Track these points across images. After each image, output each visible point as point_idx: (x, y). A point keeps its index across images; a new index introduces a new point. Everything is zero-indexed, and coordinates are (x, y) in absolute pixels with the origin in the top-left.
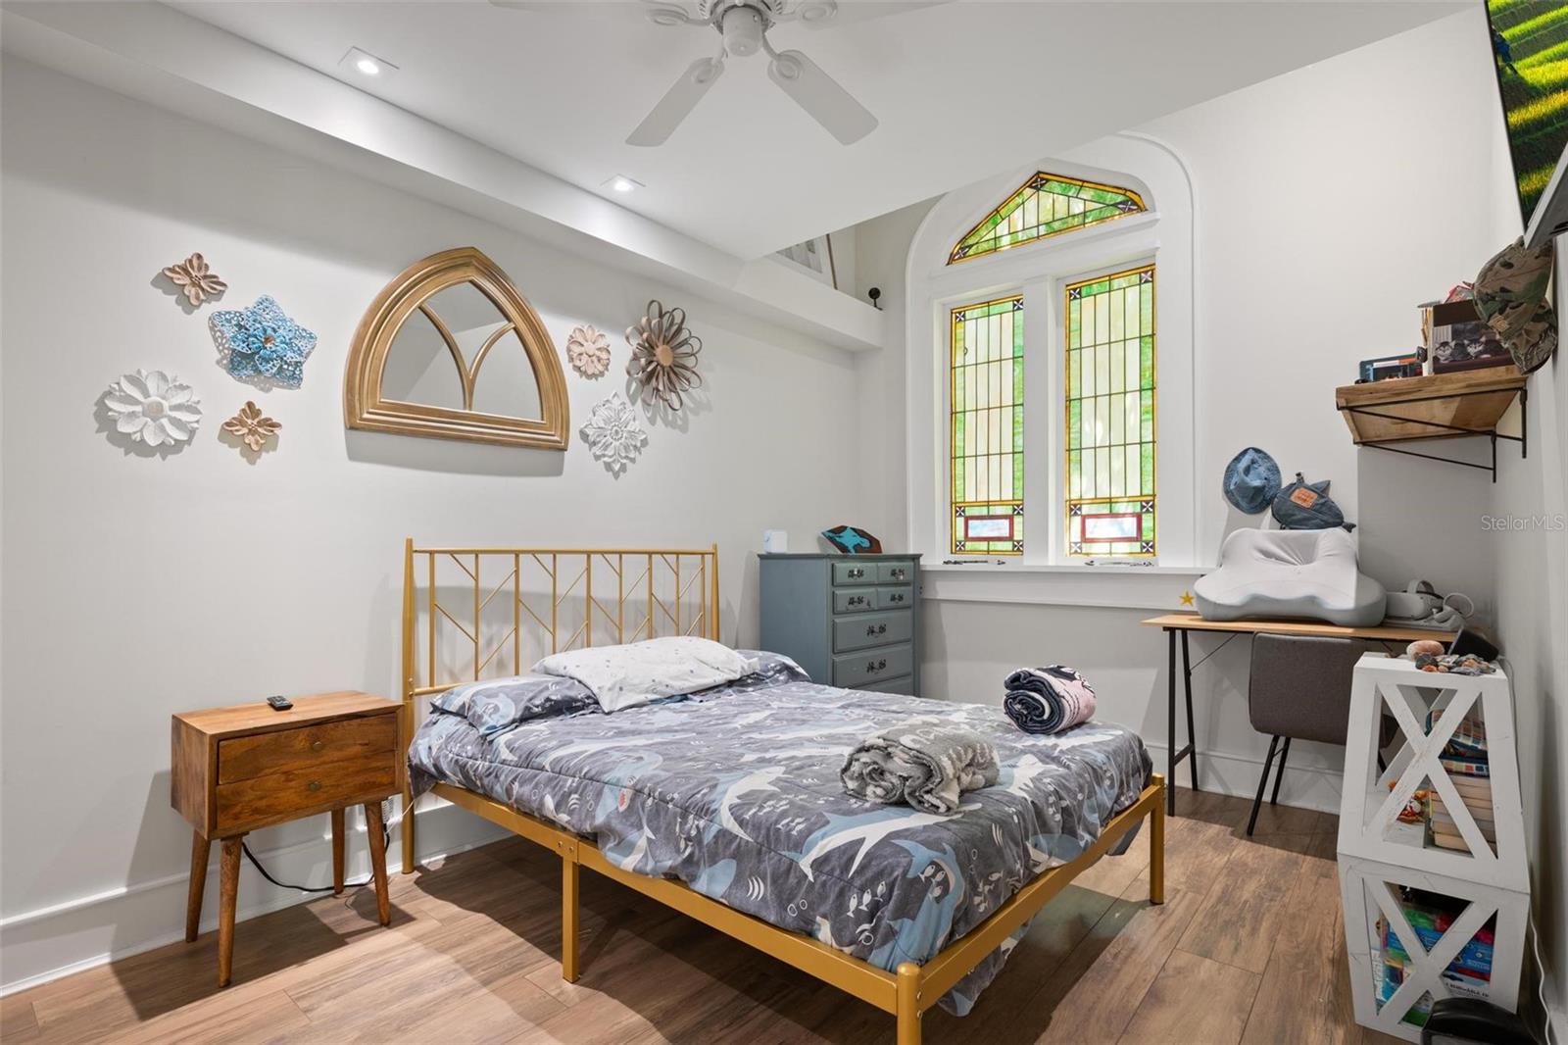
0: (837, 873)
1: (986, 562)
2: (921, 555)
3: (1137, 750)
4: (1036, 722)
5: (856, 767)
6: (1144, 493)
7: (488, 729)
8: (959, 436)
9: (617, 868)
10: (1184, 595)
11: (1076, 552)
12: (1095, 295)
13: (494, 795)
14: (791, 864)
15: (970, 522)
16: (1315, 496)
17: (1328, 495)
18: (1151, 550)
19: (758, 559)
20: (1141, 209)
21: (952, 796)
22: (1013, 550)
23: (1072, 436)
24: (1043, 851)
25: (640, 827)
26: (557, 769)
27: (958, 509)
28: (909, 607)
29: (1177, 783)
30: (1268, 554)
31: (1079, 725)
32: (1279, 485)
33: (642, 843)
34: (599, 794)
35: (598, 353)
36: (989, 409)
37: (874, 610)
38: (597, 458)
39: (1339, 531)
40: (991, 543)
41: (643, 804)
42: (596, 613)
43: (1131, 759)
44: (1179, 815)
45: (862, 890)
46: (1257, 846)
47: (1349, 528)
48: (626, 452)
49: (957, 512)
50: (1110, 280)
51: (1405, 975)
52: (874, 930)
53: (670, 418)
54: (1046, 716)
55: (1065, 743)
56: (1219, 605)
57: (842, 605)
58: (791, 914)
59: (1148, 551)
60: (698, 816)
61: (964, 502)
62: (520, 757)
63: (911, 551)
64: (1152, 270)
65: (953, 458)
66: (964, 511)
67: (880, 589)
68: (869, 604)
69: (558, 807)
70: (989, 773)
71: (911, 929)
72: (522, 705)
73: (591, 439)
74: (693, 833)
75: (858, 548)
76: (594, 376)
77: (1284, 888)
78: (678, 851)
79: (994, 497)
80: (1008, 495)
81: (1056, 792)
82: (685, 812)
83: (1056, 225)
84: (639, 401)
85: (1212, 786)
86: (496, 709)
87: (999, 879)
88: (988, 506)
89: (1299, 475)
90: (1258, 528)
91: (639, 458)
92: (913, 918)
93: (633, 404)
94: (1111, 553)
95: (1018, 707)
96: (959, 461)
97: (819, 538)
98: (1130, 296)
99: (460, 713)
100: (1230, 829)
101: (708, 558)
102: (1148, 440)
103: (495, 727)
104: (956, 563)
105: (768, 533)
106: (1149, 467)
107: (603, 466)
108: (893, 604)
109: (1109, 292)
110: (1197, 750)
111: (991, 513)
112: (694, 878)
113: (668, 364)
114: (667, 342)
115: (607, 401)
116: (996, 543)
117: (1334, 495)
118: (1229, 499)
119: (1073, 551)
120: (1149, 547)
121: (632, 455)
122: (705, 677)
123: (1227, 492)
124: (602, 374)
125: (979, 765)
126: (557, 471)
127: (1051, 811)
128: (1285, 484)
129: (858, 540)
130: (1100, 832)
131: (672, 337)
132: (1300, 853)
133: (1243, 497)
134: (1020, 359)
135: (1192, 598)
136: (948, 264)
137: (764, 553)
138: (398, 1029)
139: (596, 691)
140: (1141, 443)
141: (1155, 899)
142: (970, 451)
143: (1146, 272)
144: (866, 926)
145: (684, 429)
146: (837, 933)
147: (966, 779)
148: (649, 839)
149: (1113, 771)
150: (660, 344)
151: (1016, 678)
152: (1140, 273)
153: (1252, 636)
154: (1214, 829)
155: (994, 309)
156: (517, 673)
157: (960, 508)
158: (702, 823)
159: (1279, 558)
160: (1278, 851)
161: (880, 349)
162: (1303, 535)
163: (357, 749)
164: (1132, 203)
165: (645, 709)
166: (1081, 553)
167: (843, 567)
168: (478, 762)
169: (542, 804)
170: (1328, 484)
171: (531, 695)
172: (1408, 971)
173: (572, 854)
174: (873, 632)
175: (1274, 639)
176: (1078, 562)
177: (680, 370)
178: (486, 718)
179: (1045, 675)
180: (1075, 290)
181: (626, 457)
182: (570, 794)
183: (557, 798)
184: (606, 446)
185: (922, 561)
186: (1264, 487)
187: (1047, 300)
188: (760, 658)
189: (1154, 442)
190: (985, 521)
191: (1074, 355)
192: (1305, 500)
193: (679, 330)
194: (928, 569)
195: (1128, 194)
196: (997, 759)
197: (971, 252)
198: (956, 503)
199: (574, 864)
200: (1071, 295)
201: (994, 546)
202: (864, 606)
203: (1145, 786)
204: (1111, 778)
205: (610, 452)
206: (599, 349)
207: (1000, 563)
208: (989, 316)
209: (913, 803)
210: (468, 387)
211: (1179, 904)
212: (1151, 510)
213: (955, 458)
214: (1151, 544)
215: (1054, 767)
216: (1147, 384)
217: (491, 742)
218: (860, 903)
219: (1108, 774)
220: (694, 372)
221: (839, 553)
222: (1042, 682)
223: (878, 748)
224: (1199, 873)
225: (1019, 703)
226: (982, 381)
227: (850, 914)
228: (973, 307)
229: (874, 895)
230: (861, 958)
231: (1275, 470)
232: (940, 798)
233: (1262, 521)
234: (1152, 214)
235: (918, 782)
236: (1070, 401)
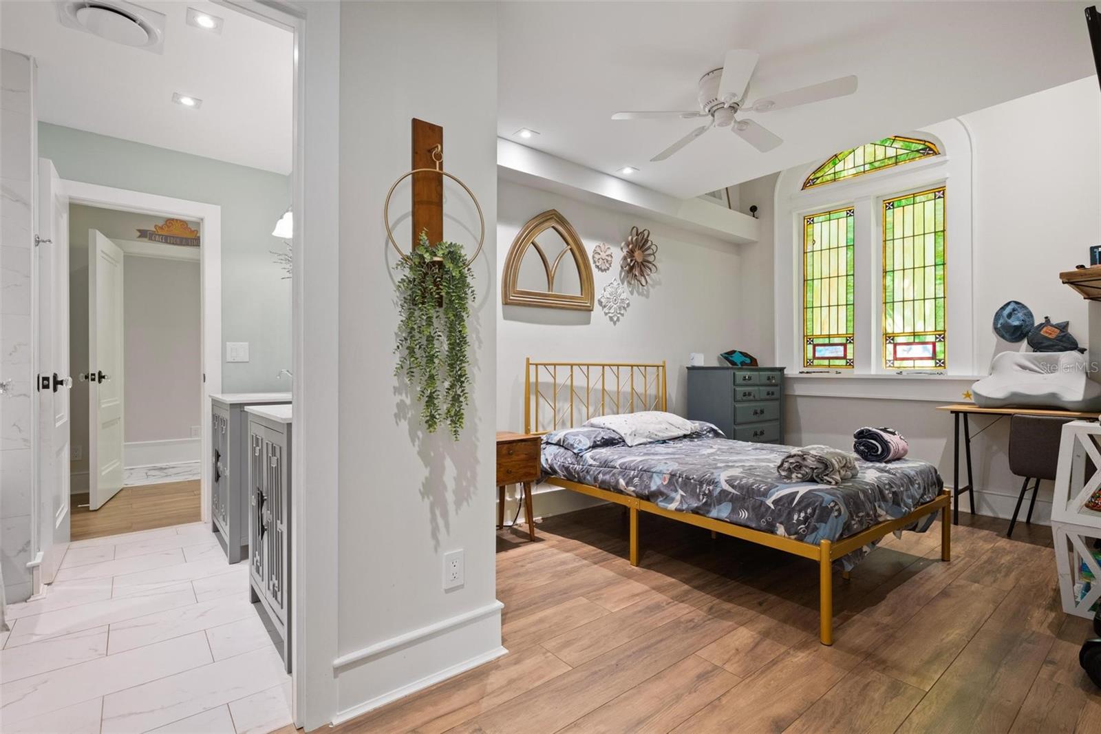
0: (786, 505)
1: (828, 372)
2: (785, 368)
3: (934, 474)
4: (873, 455)
5: (786, 465)
6: (938, 329)
7: (579, 450)
8: (809, 294)
9: (665, 509)
10: (966, 393)
11: (890, 366)
12: (903, 206)
13: (586, 481)
14: (761, 504)
15: (817, 348)
16: (1058, 331)
17: (1067, 330)
18: (943, 365)
19: (686, 370)
20: (935, 153)
21: (838, 477)
22: (846, 365)
23: (887, 294)
24: (883, 510)
25: (676, 491)
26: (624, 467)
27: (809, 339)
28: (777, 399)
29: (959, 509)
30: (1024, 368)
31: (899, 459)
32: (1033, 324)
33: (678, 497)
34: (651, 477)
35: (607, 258)
36: (830, 278)
37: (757, 401)
38: (606, 314)
39: (1075, 354)
40: (831, 361)
41: (677, 481)
42: (607, 398)
43: (931, 478)
44: (961, 525)
45: (800, 512)
46: (1013, 541)
47: (1082, 351)
48: (620, 310)
49: (808, 341)
50: (914, 197)
51: (1092, 585)
52: (806, 528)
53: (641, 290)
54: (879, 453)
55: (890, 466)
56: (990, 398)
57: (739, 397)
58: (763, 523)
59: (940, 366)
60: (709, 484)
61: (813, 335)
62: (600, 463)
63: (778, 365)
64: (944, 190)
65: (805, 308)
66: (812, 341)
67: (761, 388)
68: (754, 397)
69: (627, 484)
70: (853, 472)
71: (825, 528)
72: (592, 440)
73: (603, 304)
74: (707, 492)
75: (743, 363)
76: (605, 270)
77: (1029, 560)
78: (699, 500)
79: (833, 332)
80: (843, 331)
81: (889, 484)
82: (701, 483)
83: (877, 164)
84: (626, 283)
85: (985, 512)
86: (580, 441)
87: (863, 516)
88: (829, 338)
89: (1046, 318)
90: (1018, 351)
91: (625, 314)
92: (826, 523)
93: (623, 284)
94: (914, 367)
95: (862, 448)
96: (809, 310)
97: (719, 357)
98: (928, 209)
99: (558, 444)
100: (995, 533)
101: (661, 368)
102: (940, 296)
103: (581, 450)
104: (807, 373)
105: (693, 354)
106: (941, 313)
107: (608, 319)
108: (768, 397)
109: (914, 204)
110: (974, 489)
111: (831, 342)
112: (709, 512)
113: (641, 261)
114: (641, 248)
115: (611, 283)
116: (835, 361)
117: (1071, 330)
118: (997, 333)
119: (888, 365)
120: (941, 363)
121: (622, 312)
122: (673, 432)
123: (996, 329)
124: (608, 269)
125: (848, 468)
126: (588, 322)
127: (887, 492)
128: (1037, 323)
129: (743, 358)
130: (912, 509)
131: (642, 246)
132: (1043, 546)
133: (1006, 332)
134: (852, 247)
135: (971, 395)
136: (802, 189)
137: (690, 366)
138: (567, 574)
139: (623, 435)
140: (935, 298)
141: (945, 557)
142: (817, 304)
143: (939, 192)
144: (803, 526)
145: (647, 296)
146: (788, 531)
147: (843, 473)
148: (682, 496)
149: (919, 480)
150: (636, 250)
151: (861, 432)
152: (935, 192)
153: (1011, 417)
154: (984, 533)
155: (834, 216)
156: (572, 427)
157: (810, 339)
158: (711, 488)
159: (1031, 370)
160: (1027, 544)
161: (757, 242)
162: (1048, 356)
163: (523, 456)
164: (929, 149)
165: (647, 446)
166: (893, 367)
167: (740, 374)
168: (576, 466)
169: (617, 482)
170: (1067, 323)
171: (594, 436)
172: (1093, 583)
173: (634, 505)
174: (757, 413)
175: (1024, 418)
176: (890, 372)
177: (647, 264)
178: (575, 445)
179: (879, 431)
180: (889, 203)
181: (620, 313)
182: (634, 478)
183: (627, 480)
184: (610, 308)
185: (786, 371)
186: (1021, 326)
187: (869, 211)
188: (700, 424)
189: (944, 297)
190: (827, 347)
191: (889, 244)
192: (1051, 334)
193: (647, 241)
194: (789, 376)
195: (927, 144)
196: (857, 466)
197: (818, 181)
198: (807, 336)
199: (637, 510)
200: (886, 206)
201: (833, 362)
202: (752, 397)
203: (939, 495)
204: (919, 484)
205: (612, 311)
206: (607, 256)
207: (837, 373)
208: (830, 220)
209: (818, 480)
210: (550, 280)
211: (960, 562)
212: (942, 340)
213: (807, 308)
214: (942, 361)
215: (886, 474)
216: (939, 261)
217: (582, 456)
218: (799, 516)
219: (917, 482)
220: (654, 265)
221: (730, 365)
222: (877, 434)
223: (799, 455)
224: (973, 550)
225: (863, 446)
226: (825, 261)
227: (795, 521)
228: (819, 215)
229: (806, 513)
230: (801, 539)
231: (1030, 315)
232: (833, 478)
233: (1021, 346)
234: (944, 157)
235: (820, 471)
236: (886, 272)
